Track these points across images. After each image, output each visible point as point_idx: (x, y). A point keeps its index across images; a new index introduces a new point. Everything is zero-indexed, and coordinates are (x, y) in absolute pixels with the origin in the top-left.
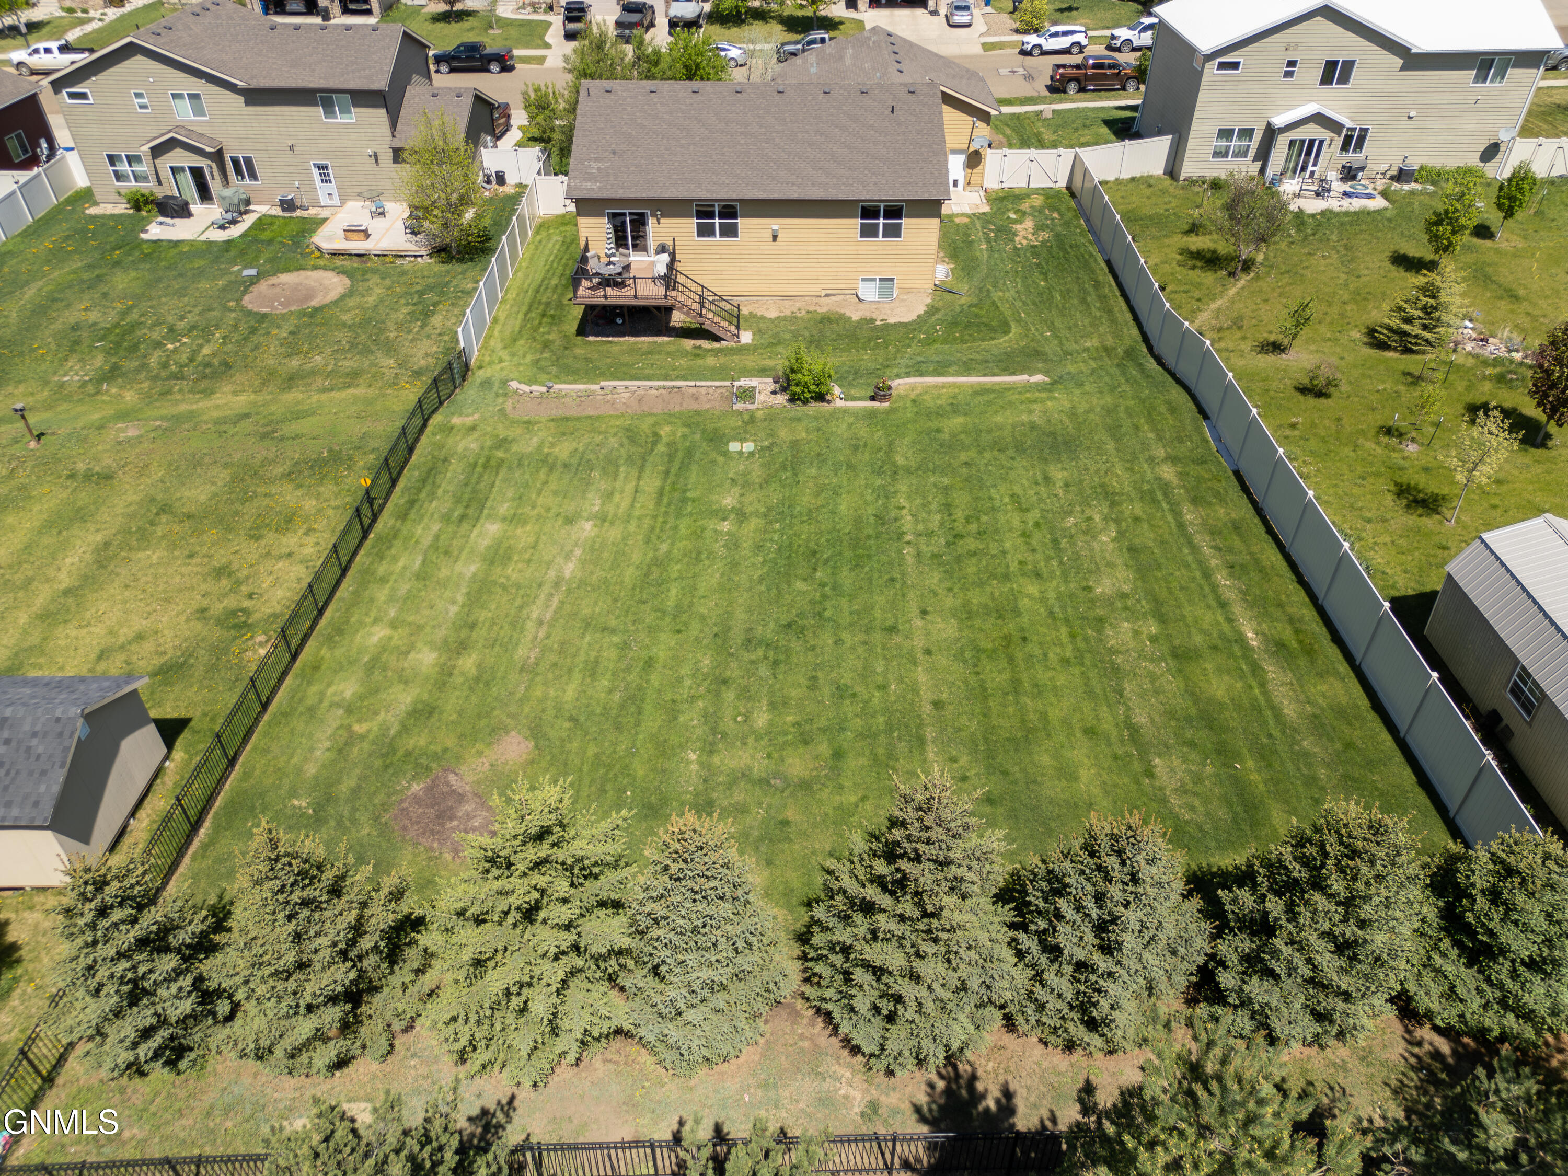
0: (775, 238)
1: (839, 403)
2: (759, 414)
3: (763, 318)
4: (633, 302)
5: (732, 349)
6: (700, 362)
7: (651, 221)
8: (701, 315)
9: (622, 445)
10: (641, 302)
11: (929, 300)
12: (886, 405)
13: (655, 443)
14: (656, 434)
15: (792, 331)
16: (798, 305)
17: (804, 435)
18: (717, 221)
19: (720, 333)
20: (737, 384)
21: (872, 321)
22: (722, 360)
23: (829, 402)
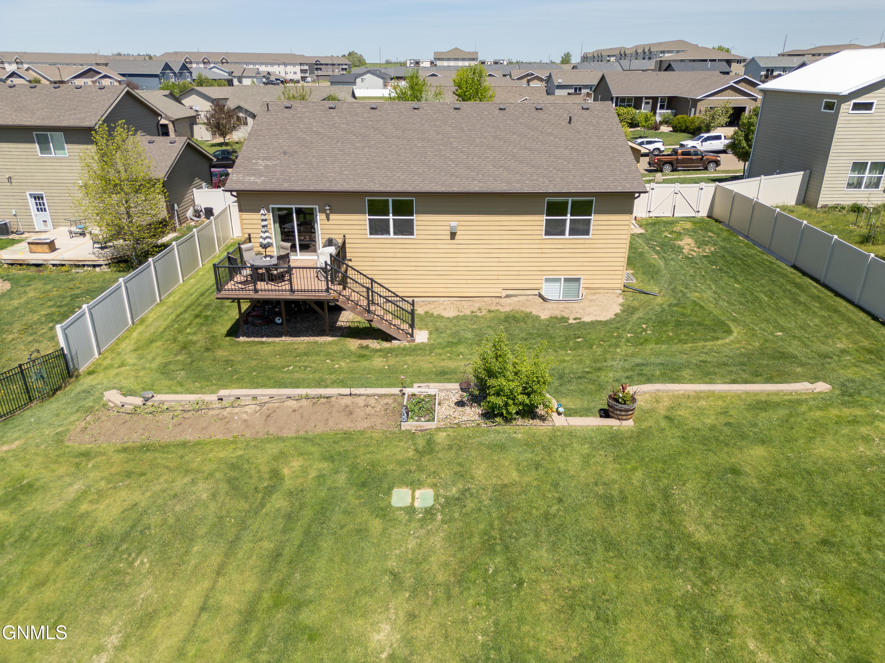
0: (453, 235)
1: (559, 421)
2: (441, 437)
3: (440, 317)
4: (288, 296)
5: (404, 349)
6: (365, 363)
7: (320, 217)
8: (369, 311)
9: (214, 496)
10: (297, 296)
11: (621, 300)
12: (629, 423)
13: (270, 491)
14: (276, 474)
15: (474, 330)
16: (477, 305)
17: (515, 475)
18: (391, 217)
19: (392, 331)
20: (408, 391)
21: (564, 319)
22: (392, 361)
23: (543, 418)
